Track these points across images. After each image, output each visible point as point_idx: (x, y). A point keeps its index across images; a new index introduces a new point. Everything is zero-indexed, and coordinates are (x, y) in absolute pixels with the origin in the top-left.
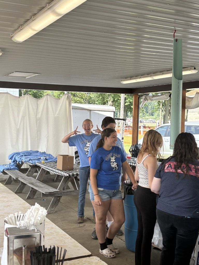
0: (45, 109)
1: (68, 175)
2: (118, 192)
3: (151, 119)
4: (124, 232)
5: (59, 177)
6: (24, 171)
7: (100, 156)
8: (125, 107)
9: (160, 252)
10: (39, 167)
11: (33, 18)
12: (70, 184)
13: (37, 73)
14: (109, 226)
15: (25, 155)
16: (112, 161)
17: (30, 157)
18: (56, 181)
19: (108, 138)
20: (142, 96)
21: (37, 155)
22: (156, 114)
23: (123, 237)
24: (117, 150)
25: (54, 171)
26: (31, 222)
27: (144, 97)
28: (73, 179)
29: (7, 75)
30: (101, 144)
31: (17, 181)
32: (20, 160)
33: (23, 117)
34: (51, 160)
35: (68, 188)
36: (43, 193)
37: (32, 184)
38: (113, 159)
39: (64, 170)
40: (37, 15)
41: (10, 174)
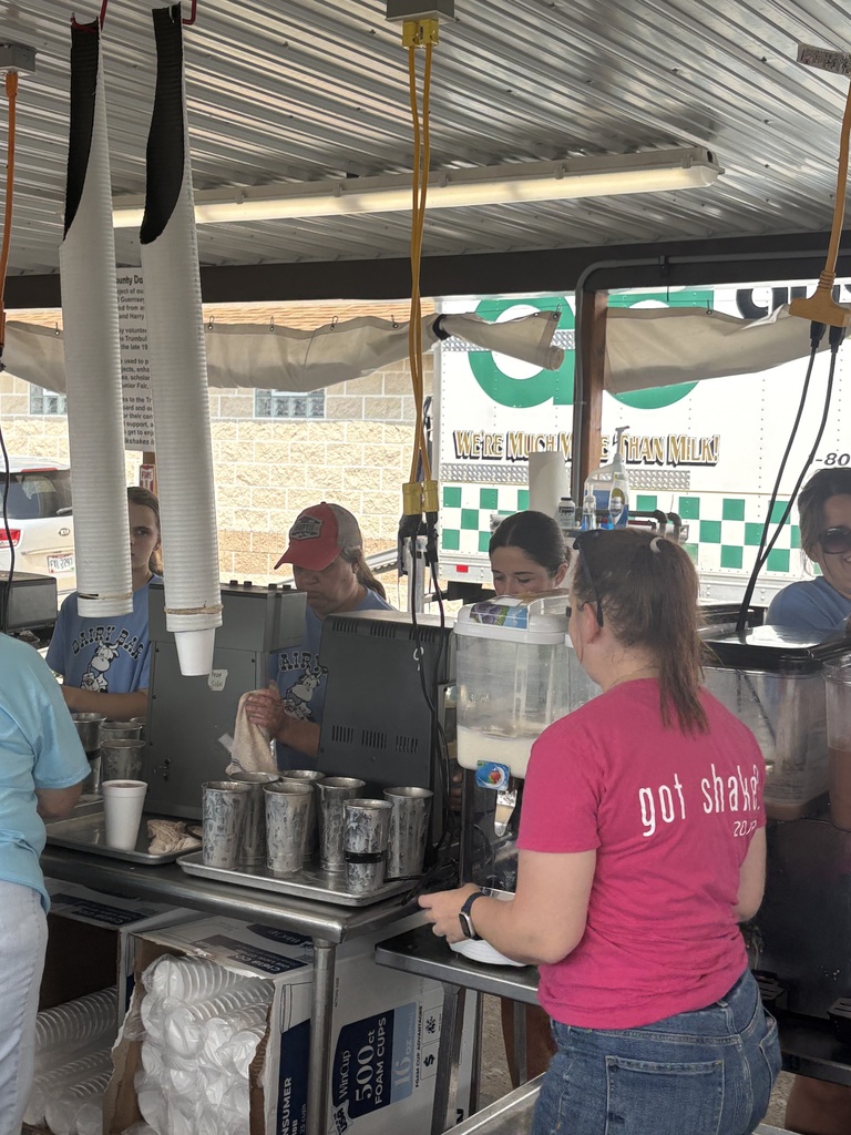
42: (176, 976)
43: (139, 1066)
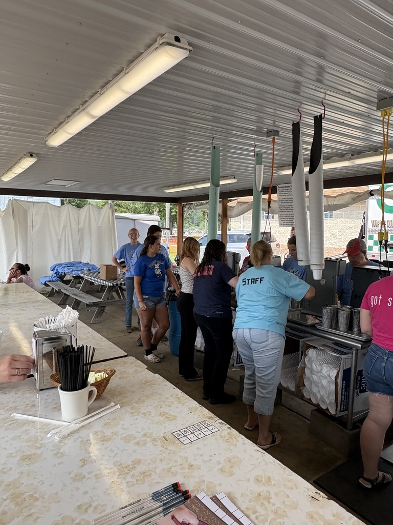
0: (87, 219)
1: (112, 285)
2: (163, 299)
3: (196, 230)
4: (168, 338)
5: (103, 287)
6: (67, 282)
7: (143, 264)
8: (171, 216)
9: (203, 355)
10: (82, 278)
11: (67, 121)
12: (114, 294)
13: (77, 181)
14: (153, 333)
15: (67, 266)
16: (156, 267)
17: (73, 268)
18: (100, 292)
19: (152, 246)
20: (186, 205)
21: (80, 266)
22: (201, 225)
23: (168, 343)
24: (161, 257)
25: (97, 281)
26: (61, 325)
27: (187, 206)
28: (117, 288)
29: (46, 183)
30: (144, 252)
31: (59, 292)
32: (63, 271)
33: (65, 227)
34: (94, 271)
35: (113, 298)
36: (86, 304)
37: (75, 295)
38: (157, 266)
39: (107, 279)
40: (71, 118)
41: (52, 286)
42: (315, 353)
43: (304, 373)
